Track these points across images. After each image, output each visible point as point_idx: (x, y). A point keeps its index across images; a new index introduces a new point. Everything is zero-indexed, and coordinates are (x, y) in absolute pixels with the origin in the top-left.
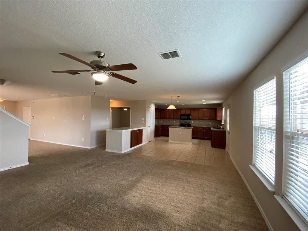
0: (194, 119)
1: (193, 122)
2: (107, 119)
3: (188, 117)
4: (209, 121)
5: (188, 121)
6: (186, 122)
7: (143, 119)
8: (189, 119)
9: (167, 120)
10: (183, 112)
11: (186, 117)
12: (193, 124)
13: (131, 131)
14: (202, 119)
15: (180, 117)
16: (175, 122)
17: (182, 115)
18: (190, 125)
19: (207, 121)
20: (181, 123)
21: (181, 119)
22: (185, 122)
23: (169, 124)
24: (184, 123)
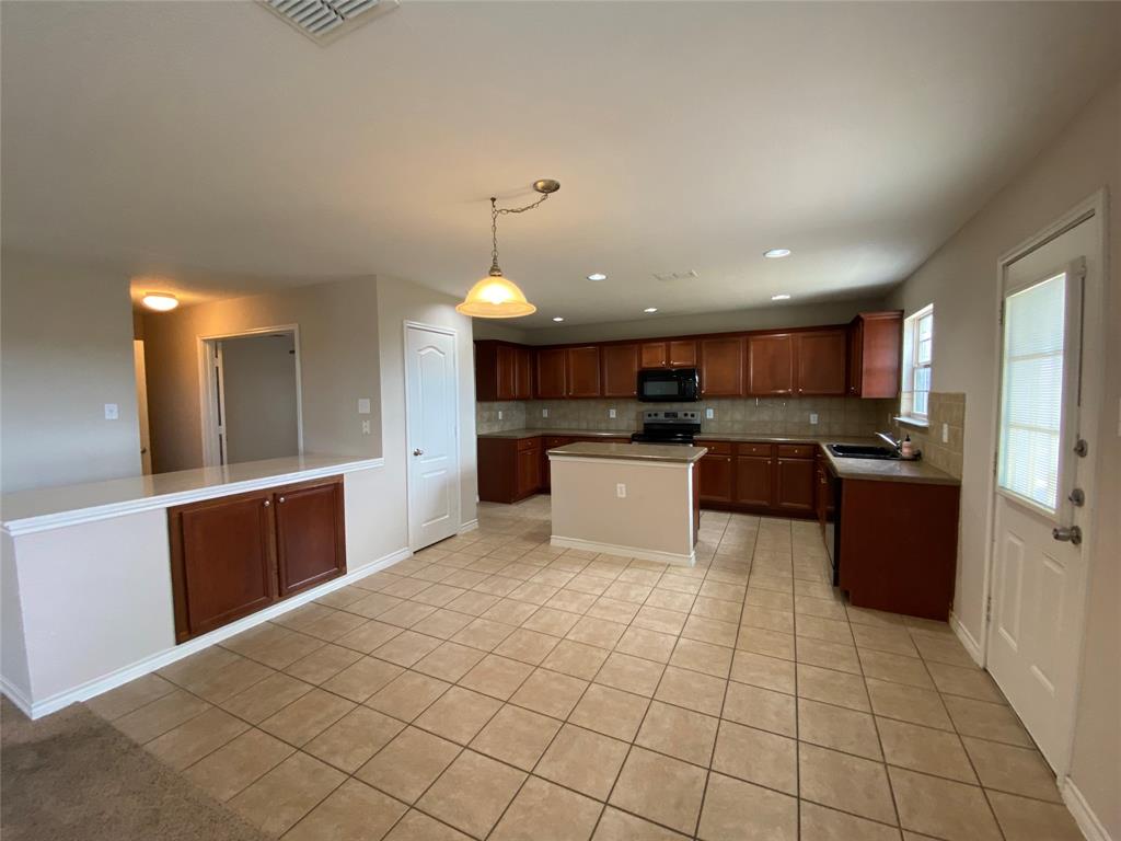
0: (716, 396)
1: (710, 414)
2: (111, 412)
3: (684, 386)
4: (807, 404)
5: (682, 410)
6: (675, 415)
7: (364, 406)
8: (688, 395)
9: (574, 404)
10: (655, 358)
11: (670, 388)
12: (713, 424)
13: (169, 510)
14: (763, 397)
15: (641, 389)
16: (613, 413)
17: (646, 375)
18: (697, 428)
19: (793, 404)
20: (648, 420)
21: (643, 398)
22: (667, 415)
23: (584, 426)
24: (661, 417)
